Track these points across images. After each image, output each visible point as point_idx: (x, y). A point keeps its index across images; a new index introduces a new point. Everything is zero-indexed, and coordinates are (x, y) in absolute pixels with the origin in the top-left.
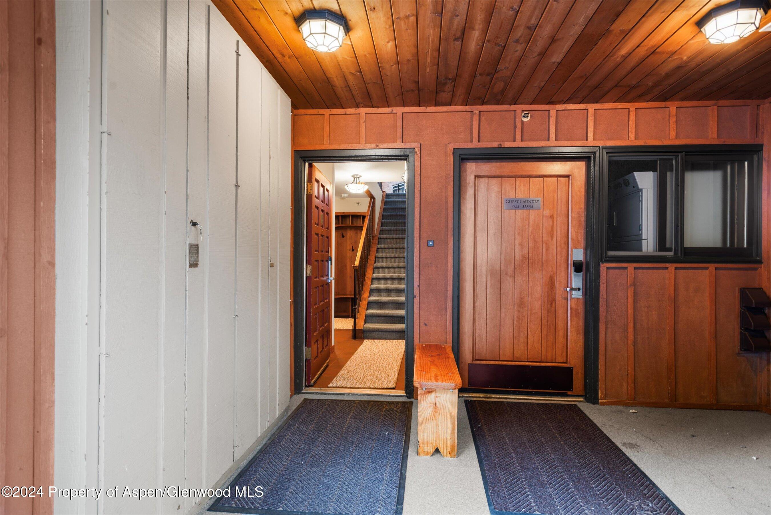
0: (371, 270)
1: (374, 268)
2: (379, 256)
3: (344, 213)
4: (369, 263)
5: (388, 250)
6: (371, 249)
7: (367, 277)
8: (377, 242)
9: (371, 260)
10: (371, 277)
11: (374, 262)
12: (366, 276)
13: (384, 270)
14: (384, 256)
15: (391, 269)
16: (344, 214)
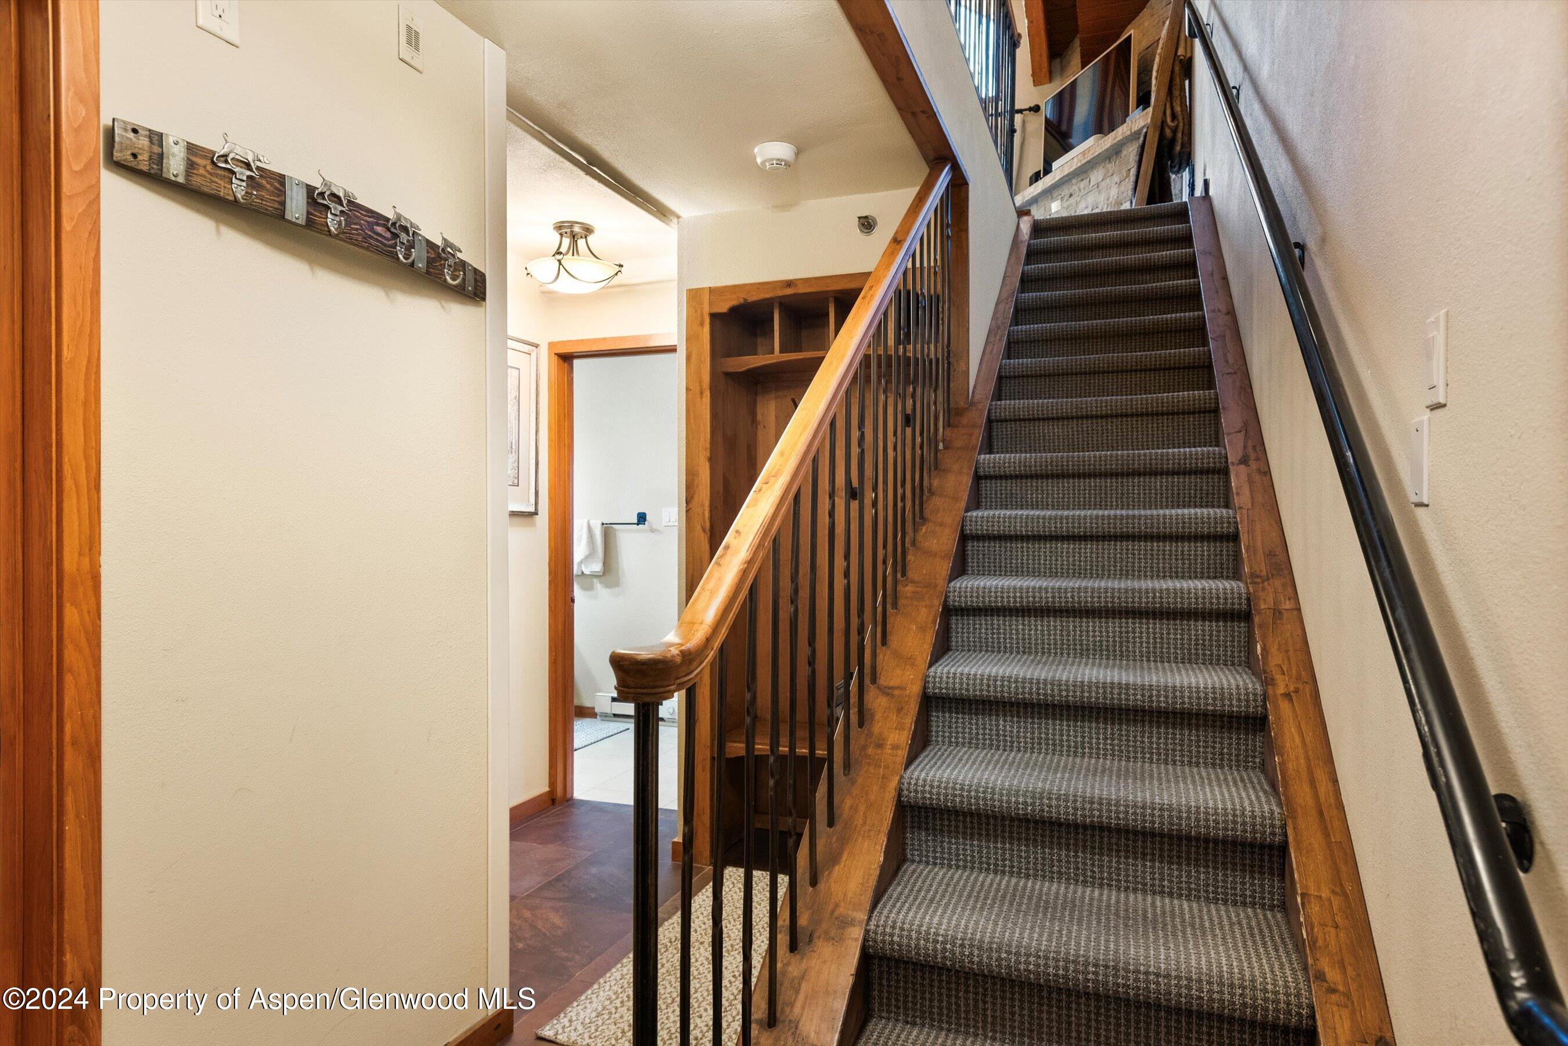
0: (922, 629)
1: (949, 612)
2: (983, 529)
3: (789, 284)
4: (910, 574)
5: (1048, 485)
6: (936, 483)
7: (887, 691)
8: (978, 436)
9: (928, 553)
10: (915, 689)
11: (945, 567)
12: (882, 681)
13: (1019, 626)
14: (1020, 529)
15: (1071, 623)
16: (789, 291)
